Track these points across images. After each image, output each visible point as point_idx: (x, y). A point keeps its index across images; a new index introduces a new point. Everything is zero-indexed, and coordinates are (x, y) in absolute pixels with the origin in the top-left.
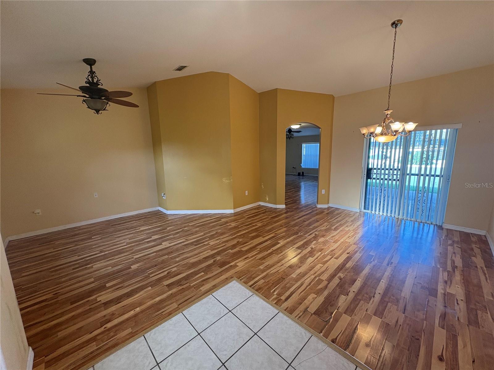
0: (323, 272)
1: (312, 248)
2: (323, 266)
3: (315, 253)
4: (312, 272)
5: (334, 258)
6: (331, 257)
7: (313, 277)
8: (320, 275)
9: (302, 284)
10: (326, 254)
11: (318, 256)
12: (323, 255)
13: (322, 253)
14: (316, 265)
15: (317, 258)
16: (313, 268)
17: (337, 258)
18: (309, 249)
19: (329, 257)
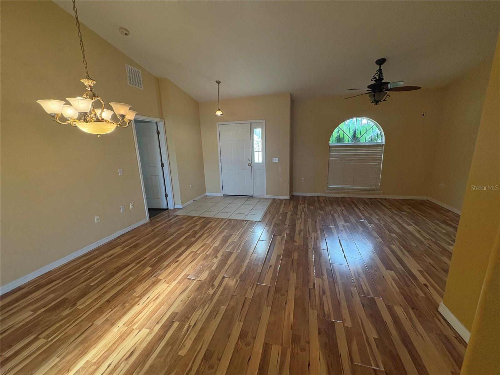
0: (207, 237)
1: (216, 257)
2: (206, 241)
3: (213, 252)
4: (214, 236)
5: (194, 251)
6: (197, 252)
7: (214, 233)
8: (209, 236)
9: (220, 228)
10: (202, 254)
11: (209, 249)
12: (205, 252)
13: (206, 253)
14: (211, 241)
15: (210, 247)
16: (214, 239)
17: (192, 252)
18: (219, 255)
19: (198, 252)
